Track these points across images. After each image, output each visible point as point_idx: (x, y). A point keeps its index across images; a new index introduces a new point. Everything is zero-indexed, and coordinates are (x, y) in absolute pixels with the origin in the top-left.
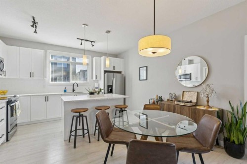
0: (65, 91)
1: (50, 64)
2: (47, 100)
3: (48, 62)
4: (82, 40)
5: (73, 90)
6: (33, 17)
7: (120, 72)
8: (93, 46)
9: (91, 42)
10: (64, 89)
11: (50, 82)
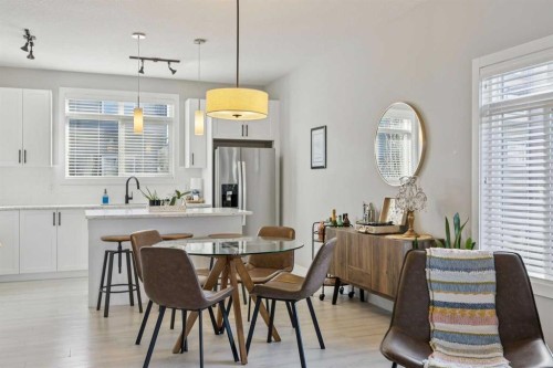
0: (105, 200)
1: (67, 127)
2: (57, 222)
3: (61, 119)
4: (143, 59)
5: (128, 199)
6: (27, 31)
7: (268, 144)
8: (174, 72)
9: (169, 61)
10: (102, 194)
11: (67, 175)
